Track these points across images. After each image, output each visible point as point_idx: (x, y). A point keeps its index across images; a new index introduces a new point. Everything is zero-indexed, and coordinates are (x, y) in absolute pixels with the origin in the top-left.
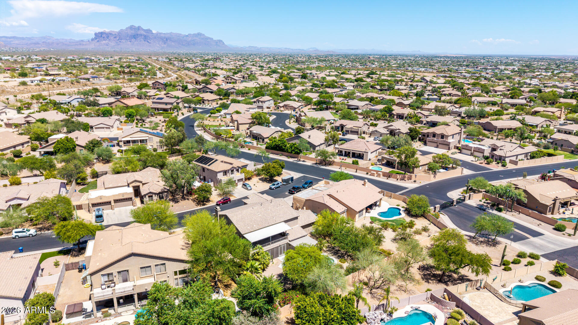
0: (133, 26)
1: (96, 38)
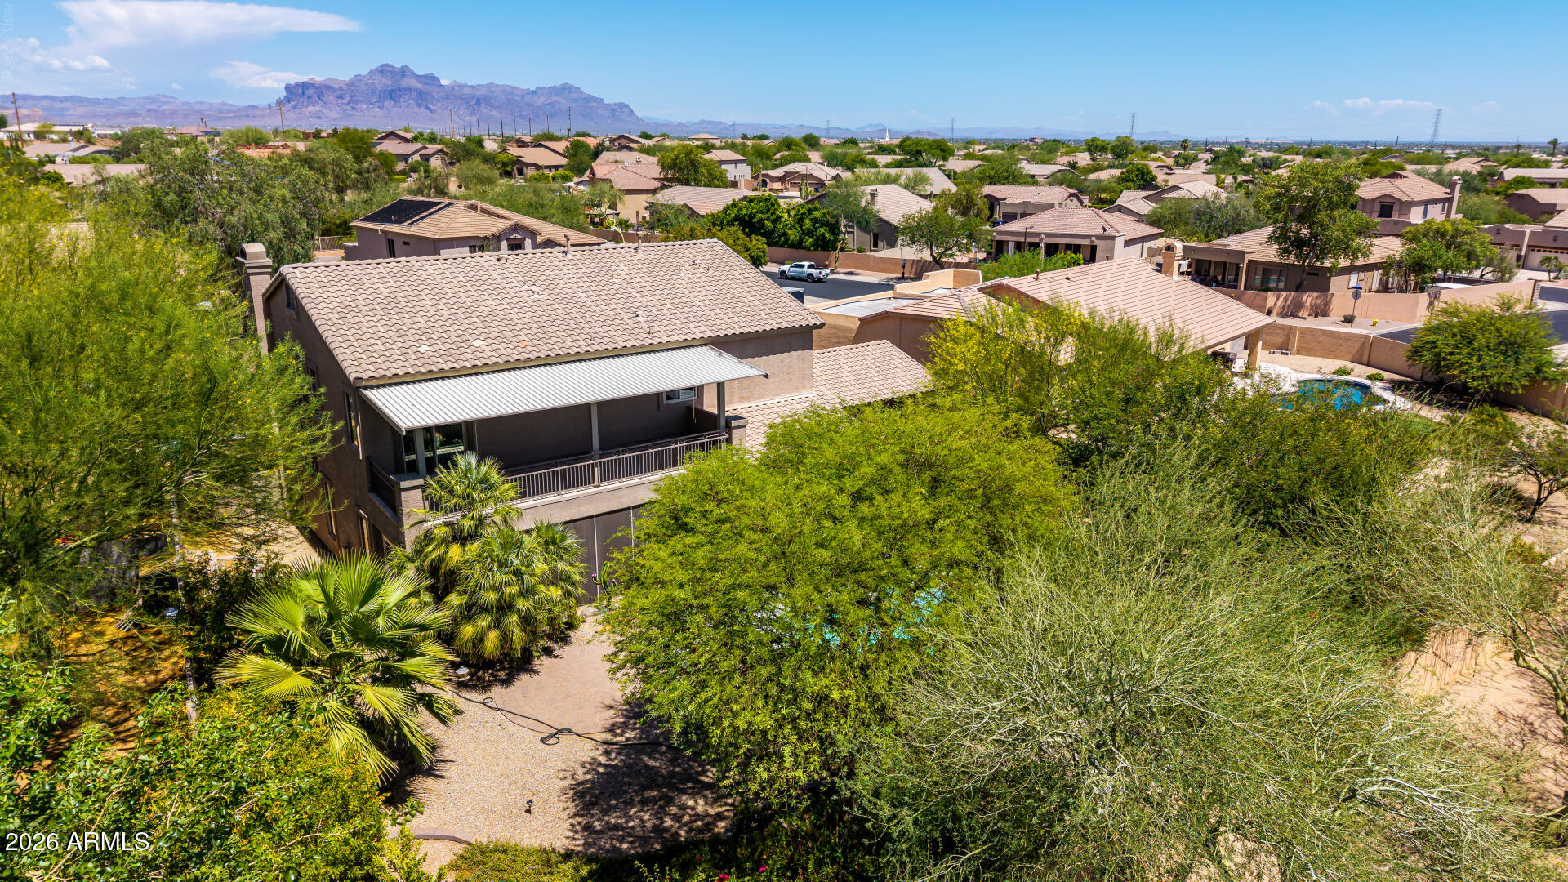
0: (388, 65)
1: (288, 99)
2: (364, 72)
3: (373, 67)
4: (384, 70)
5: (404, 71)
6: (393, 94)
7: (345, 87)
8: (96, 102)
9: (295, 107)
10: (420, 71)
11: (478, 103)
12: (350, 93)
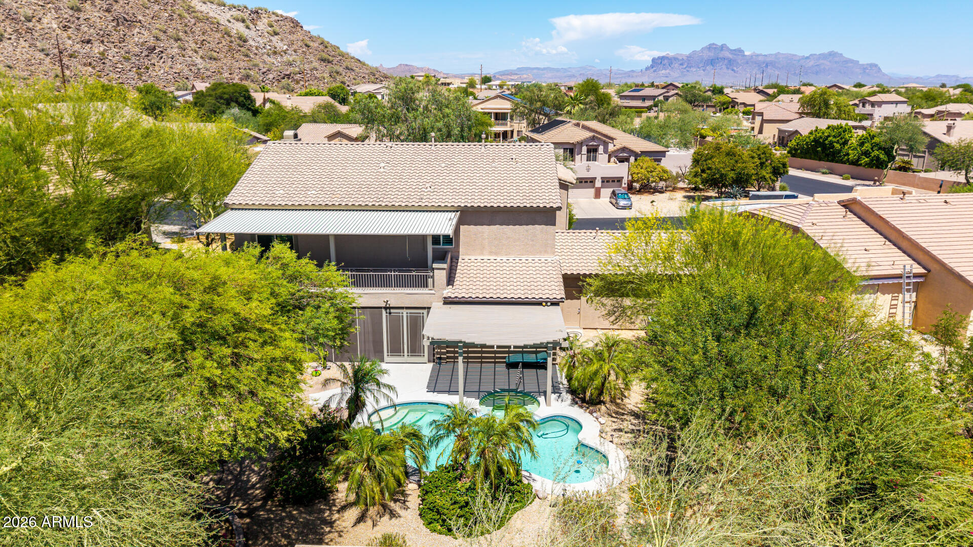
0: (713, 44)
1: (652, 66)
2: (698, 49)
3: (704, 45)
4: (711, 47)
5: (723, 47)
6: (712, 62)
7: (685, 58)
8: (558, 70)
9: (655, 71)
10: (733, 47)
11: (767, 66)
12: (688, 62)
